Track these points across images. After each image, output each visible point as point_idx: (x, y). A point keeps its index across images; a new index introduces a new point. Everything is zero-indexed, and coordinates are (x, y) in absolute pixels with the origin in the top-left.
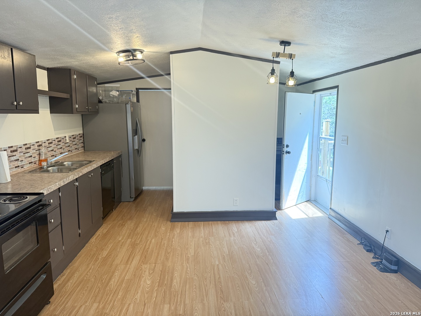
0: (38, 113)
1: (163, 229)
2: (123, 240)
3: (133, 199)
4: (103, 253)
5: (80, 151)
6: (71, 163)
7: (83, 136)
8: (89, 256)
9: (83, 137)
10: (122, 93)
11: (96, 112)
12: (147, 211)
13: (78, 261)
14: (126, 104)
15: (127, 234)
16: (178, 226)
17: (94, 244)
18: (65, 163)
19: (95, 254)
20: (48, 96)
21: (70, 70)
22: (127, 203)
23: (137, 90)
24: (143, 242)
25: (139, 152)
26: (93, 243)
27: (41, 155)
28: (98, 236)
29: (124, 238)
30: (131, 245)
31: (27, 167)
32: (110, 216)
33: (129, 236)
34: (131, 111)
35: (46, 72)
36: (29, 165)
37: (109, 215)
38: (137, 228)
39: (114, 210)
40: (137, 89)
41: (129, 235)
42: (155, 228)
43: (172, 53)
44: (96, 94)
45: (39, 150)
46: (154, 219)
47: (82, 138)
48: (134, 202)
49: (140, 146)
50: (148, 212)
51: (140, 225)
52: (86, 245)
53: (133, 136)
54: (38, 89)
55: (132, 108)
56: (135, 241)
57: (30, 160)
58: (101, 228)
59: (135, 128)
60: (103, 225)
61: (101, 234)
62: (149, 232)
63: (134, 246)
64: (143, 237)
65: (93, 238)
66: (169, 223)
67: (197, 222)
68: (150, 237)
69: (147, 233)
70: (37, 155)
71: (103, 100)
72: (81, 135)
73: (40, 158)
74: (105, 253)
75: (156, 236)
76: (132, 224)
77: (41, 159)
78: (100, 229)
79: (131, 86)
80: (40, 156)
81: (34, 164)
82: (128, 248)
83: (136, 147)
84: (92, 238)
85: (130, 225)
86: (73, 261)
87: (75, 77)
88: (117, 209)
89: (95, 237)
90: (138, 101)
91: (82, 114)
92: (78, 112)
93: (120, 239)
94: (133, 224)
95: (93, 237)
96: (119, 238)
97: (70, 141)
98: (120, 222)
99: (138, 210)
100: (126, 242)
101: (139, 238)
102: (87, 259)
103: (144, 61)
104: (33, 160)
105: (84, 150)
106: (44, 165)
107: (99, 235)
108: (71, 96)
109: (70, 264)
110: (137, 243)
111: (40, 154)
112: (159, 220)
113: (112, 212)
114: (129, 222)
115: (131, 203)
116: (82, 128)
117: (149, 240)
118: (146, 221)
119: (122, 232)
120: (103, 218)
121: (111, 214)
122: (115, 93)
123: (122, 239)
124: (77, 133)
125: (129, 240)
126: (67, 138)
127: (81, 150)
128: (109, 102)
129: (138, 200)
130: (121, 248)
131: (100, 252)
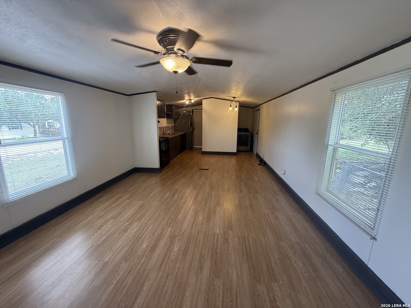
21: (172, 105)
23: (193, 110)
25: (192, 133)
43: (203, 99)
44: (179, 112)
49: (193, 130)
53: (190, 127)
59: (191, 124)
83: (191, 131)
90: (193, 114)
108: (172, 113)
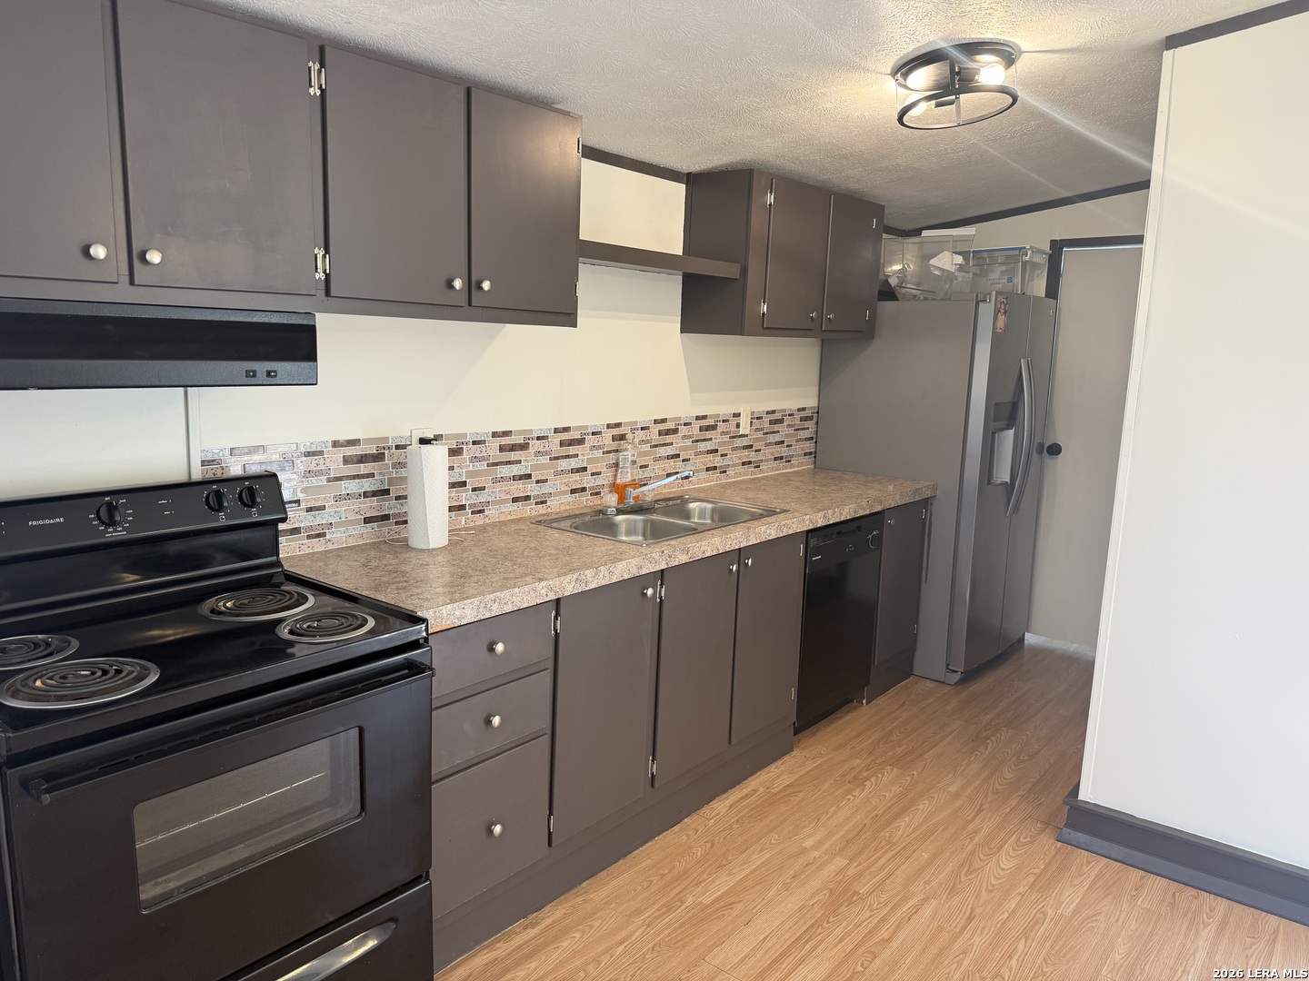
0: (575, 325)
1: (1006, 864)
2: (816, 854)
3: (957, 677)
4: (713, 881)
5: (796, 469)
6: (709, 506)
7: (815, 415)
8: (663, 875)
9: (814, 421)
10: (978, 259)
11: (865, 332)
12: (982, 749)
13: (614, 882)
14: (977, 303)
15: (847, 827)
16: (1080, 875)
17: (712, 826)
18: (692, 505)
19: (686, 872)
20: (681, 273)
22: (930, 684)
24: (884, 897)
26: (712, 821)
27: (620, 470)
28: (746, 796)
29: (827, 845)
30: (831, 892)
31: (561, 504)
32: (841, 722)
33: (848, 842)
34: (994, 328)
35: (680, 189)
36: (569, 498)
37: (839, 718)
38: (901, 813)
39: (864, 701)
40: (1053, 243)
41: (850, 836)
42: (970, 847)
45: (617, 451)
46: (990, 796)
47: (811, 425)
48: (959, 687)
50: (989, 750)
51: (923, 806)
52: (686, 820)
54: (582, 237)
55: (1002, 319)
56: (857, 877)
57: (576, 481)
58: (779, 763)
60: (794, 753)
61: (762, 790)
62: (934, 857)
63: (841, 896)
64: (899, 872)
65: (727, 798)
66: (1048, 844)
67: (1194, 892)
68: (928, 883)
69: (925, 856)
70: (609, 466)
71: (904, 290)
72: (808, 413)
73: (615, 476)
74: (721, 884)
75: (952, 890)
76: (894, 788)
77: (618, 481)
78: (772, 767)
79: (1033, 233)
80: (616, 471)
81: (592, 494)
82: (811, 897)
84: (724, 796)
85: (885, 786)
86: (604, 874)
87: (770, 199)
88: (882, 700)
89: (734, 795)
91: (823, 340)
92: (766, 331)
93: (808, 843)
94: (896, 789)
95: (730, 792)
96: (810, 836)
97: (757, 430)
98: (858, 761)
99: (953, 732)
100: (823, 865)
101: (882, 868)
102: (646, 884)
103: (1015, 99)
104: (587, 481)
105: (812, 466)
106: (608, 504)
107: (755, 791)
109: (584, 884)
110: (855, 892)
111: (617, 465)
112: (1013, 809)
113: (855, 708)
114: (889, 774)
115: (946, 689)
116: (817, 388)
117: (913, 894)
118: (957, 795)
119: (835, 812)
120: (797, 731)
121: (847, 713)
122: (947, 261)
123: (814, 847)
124: (793, 405)
125: (840, 862)
126: (744, 421)
127: (802, 465)
128: (926, 295)
129: (977, 687)
130: (787, 886)
131: (705, 876)
